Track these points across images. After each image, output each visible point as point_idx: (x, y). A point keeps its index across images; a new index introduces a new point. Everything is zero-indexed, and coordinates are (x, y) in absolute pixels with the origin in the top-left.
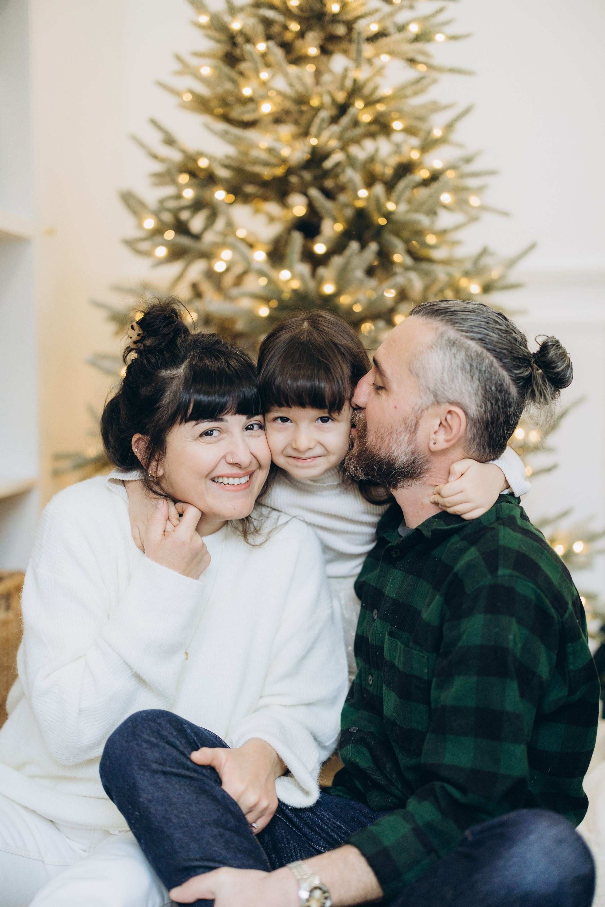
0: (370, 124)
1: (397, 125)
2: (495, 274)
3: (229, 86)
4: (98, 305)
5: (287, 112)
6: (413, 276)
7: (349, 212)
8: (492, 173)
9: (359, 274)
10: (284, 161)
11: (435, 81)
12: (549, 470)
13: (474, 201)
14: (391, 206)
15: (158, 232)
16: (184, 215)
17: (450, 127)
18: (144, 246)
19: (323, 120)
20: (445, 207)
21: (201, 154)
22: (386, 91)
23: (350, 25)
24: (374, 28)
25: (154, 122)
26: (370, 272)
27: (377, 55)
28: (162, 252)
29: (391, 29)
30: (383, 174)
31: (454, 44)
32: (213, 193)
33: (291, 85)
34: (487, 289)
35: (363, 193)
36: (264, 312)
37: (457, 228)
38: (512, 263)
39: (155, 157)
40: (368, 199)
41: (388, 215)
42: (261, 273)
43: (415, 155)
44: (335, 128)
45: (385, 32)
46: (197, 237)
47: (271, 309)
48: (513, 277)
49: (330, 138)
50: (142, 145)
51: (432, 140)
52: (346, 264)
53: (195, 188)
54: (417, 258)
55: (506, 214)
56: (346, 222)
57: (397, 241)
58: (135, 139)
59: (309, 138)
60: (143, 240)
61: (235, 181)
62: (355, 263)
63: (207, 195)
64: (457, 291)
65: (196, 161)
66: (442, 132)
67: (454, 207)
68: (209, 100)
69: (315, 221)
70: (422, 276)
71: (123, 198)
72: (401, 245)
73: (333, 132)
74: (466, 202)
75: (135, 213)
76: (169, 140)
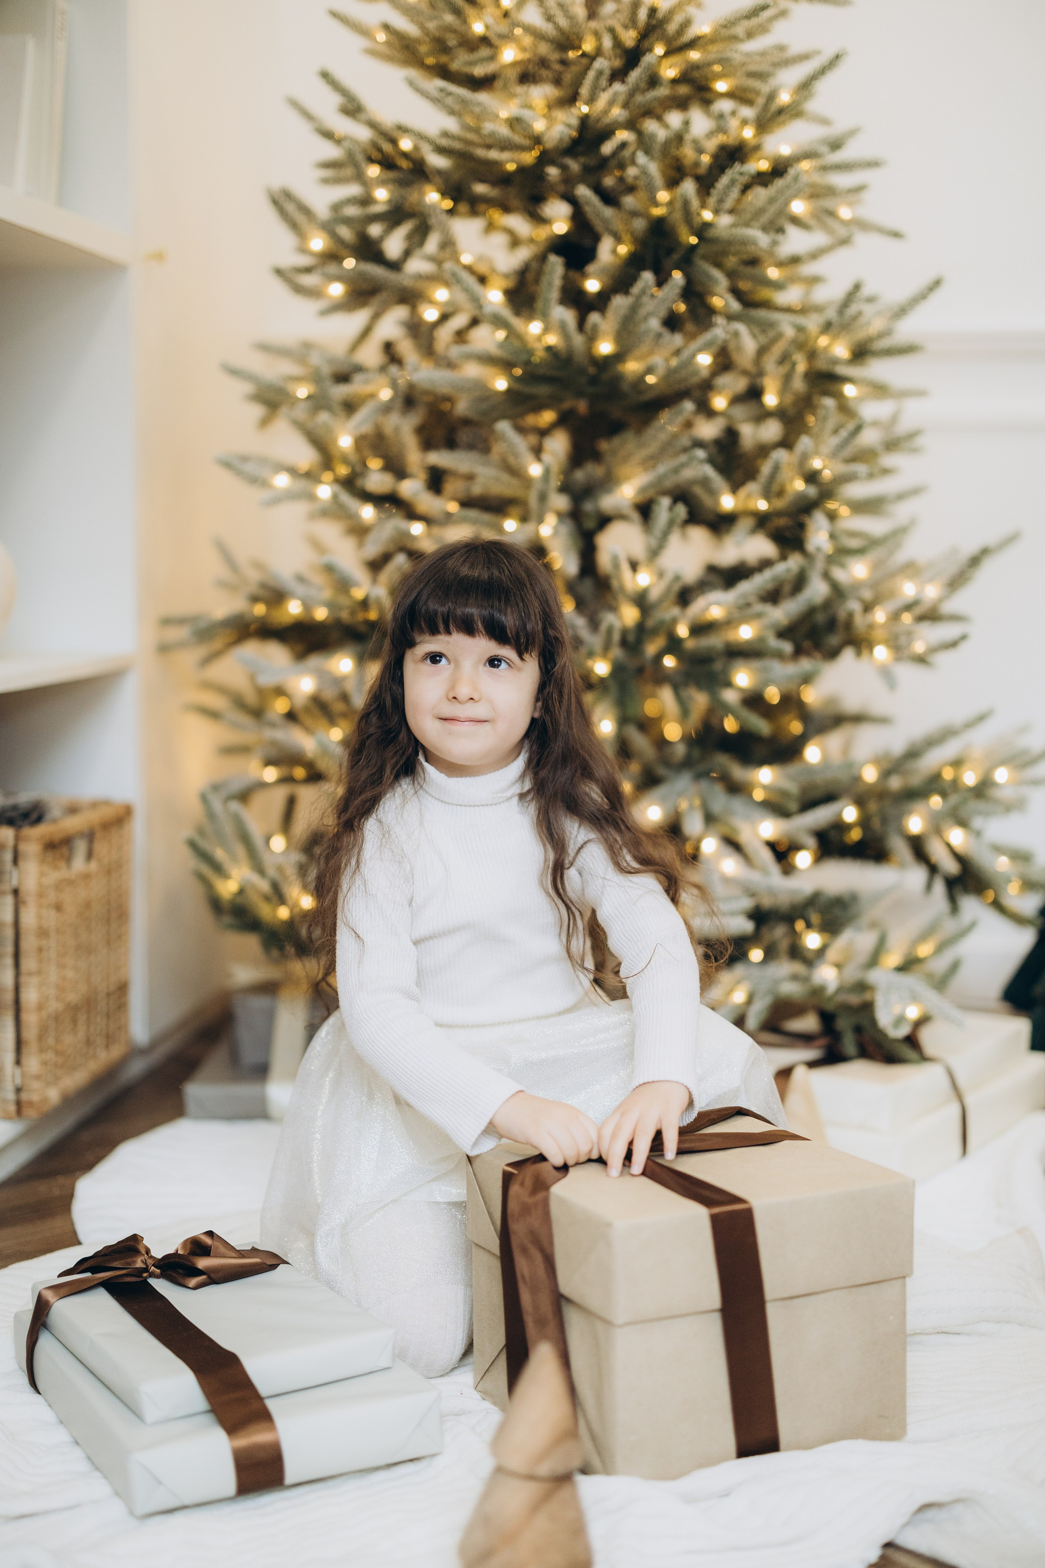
0: (674, 82)
1: (721, 86)
2: (873, 327)
3: (449, 18)
4: (235, 372)
5: (543, 63)
6: (741, 328)
7: (640, 224)
8: (873, 164)
9: (654, 324)
10: (537, 140)
11: (784, 13)
12: (953, 644)
13: (845, 213)
14: (707, 215)
15: (332, 257)
16: (375, 230)
17: (805, 87)
18: (309, 280)
19: (600, 73)
20: (796, 221)
21: (403, 130)
22: (702, 27)
25: (325, 76)
26: (672, 322)
28: (337, 290)
30: (697, 164)
32: (422, 194)
33: (549, 18)
34: (860, 353)
35: (663, 196)
36: (501, 384)
37: (815, 255)
38: (902, 311)
39: (328, 135)
40: (670, 203)
41: (702, 230)
42: (498, 322)
43: (748, 133)
44: (619, 89)
46: (395, 266)
47: (513, 378)
48: (903, 334)
49: (611, 103)
50: (308, 116)
51: (773, 108)
52: (634, 309)
53: (391, 187)
54: (748, 301)
55: (896, 235)
56: (636, 240)
57: (717, 274)
58: (295, 104)
59: (577, 104)
60: (308, 270)
61: (456, 176)
62: (649, 305)
63: (413, 197)
64: (812, 355)
65: (394, 142)
66: (792, 96)
67: (812, 222)
68: (418, 41)
69: (587, 242)
70: (756, 331)
71: (275, 202)
72: (721, 281)
73: (616, 94)
74: (832, 214)
75: (294, 226)
76: (353, 108)
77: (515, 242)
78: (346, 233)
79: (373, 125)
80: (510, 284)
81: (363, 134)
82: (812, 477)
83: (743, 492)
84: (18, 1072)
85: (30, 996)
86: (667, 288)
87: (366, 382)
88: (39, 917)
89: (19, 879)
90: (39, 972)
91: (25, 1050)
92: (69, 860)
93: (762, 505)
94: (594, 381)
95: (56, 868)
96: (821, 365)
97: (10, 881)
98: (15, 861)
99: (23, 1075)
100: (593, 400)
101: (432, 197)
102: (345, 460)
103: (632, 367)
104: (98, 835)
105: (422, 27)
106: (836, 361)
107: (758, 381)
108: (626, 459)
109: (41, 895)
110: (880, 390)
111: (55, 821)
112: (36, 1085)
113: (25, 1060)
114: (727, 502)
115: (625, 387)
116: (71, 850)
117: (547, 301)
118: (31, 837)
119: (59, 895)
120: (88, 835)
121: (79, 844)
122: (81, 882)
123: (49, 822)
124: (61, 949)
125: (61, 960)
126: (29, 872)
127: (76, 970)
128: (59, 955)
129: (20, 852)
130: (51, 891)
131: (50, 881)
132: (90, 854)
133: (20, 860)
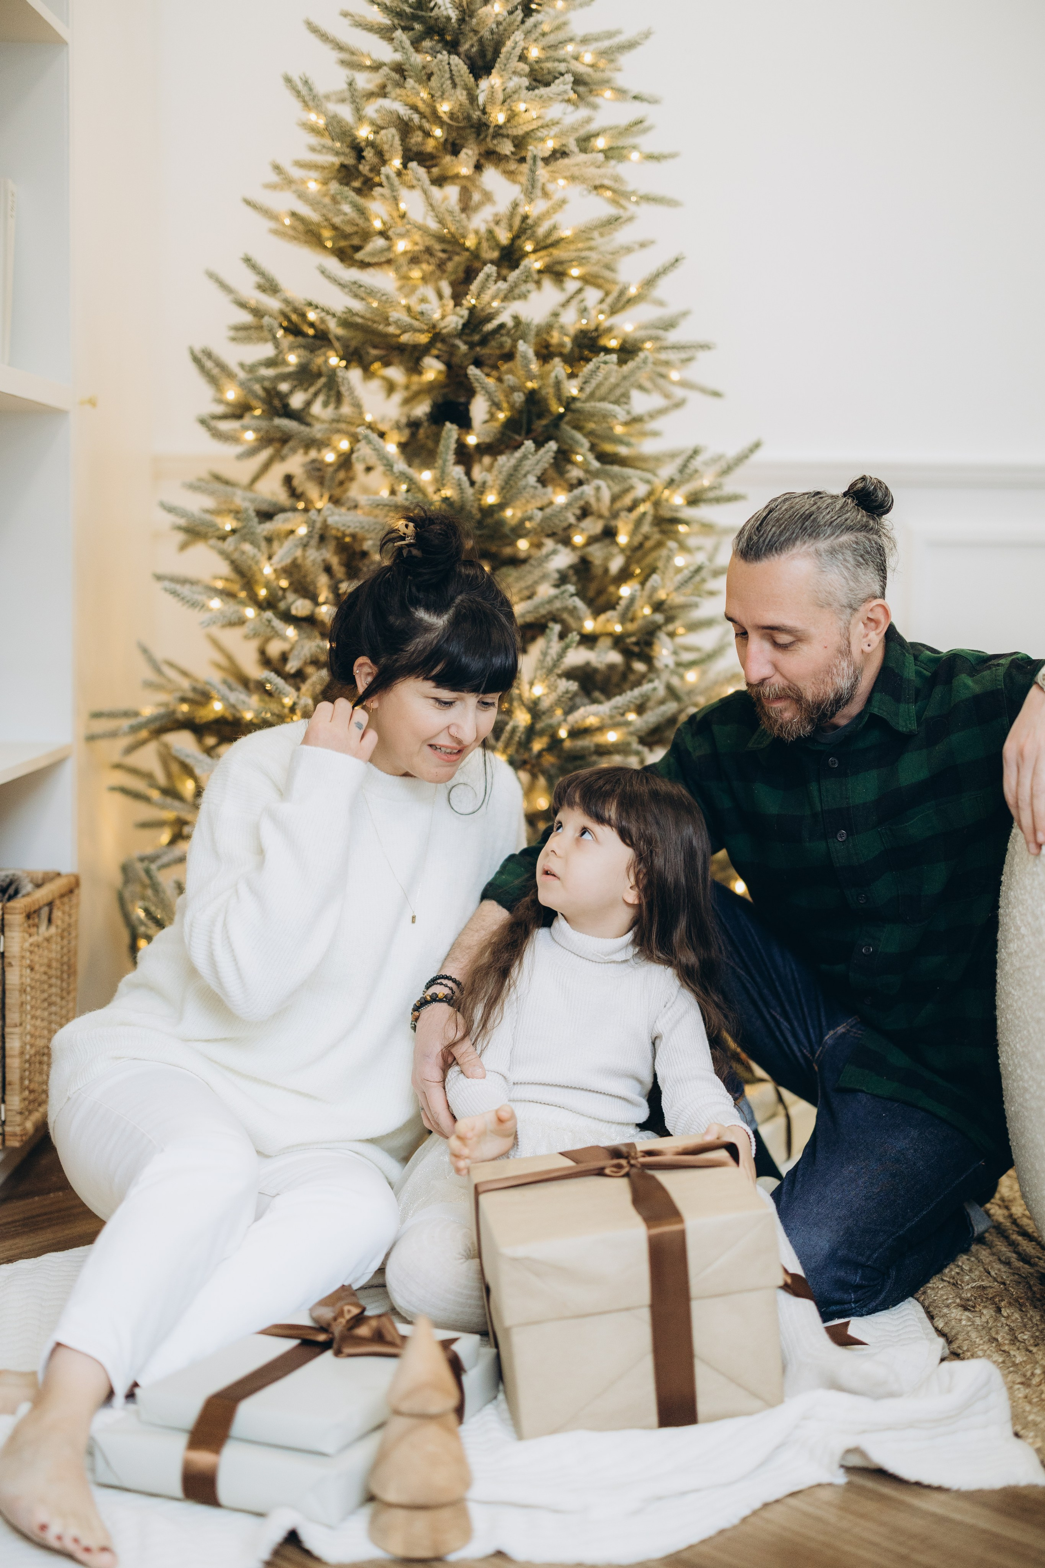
1: (575, 272)
2: (706, 482)
4: (170, 510)
5: (429, 252)
6: (602, 483)
7: (519, 398)
8: (705, 347)
9: (532, 480)
10: (434, 326)
11: (630, 219)
13: (675, 375)
14: (572, 389)
15: (243, 407)
16: (284, 387)
17: (650, 282)
18: (226, 426)
19: (488, 276)
20: (640, 387)
21: (312, 306)
22: (566, 232)
23: (520, 143)
24: (550, 145)
25: (248, 260)
26: (544, 478)
27: (554, 180)
28: (250, 436)
29: (572, 146)
30: (562, 345)
31: (652, 165)
32: (325, 358)
33: (441, 222)
34: (694, 500)
35: (534, 369)
37: (654, 415)
38: (729, 468)
40: (542, 377)
41: (568, 402)
43: (603, 320)
44: (501, 285)
45: (567, 150)
46: (298, 416)
48: (730, 486)
49: (495, 296)
50: (224, 286)
51: (625, 299)
52: (516, 468)
53: (301, 352)
54: (604, 458)
55: (716, 394)
56: (512, 407)
57: (578, 436)
58: (212, 276)
59: (468, 297)
60: (224, 417)
61: (353, 344)
62: (528, 464)
64: (657, 504)
65: (303, 315)
66: (638, 289)
67: (647, 384)
68: (318, 225)
69: (462, 400)
70: (611, 483)
71: (196, 360)
72: (586, 443)
73: (499, 290)
74: (662, 376)
75: (213, 381)
76: (270, 287)
77: (391, 387)
78: (257, 388)
79: (286, 301)
80: (404, 437)
81: (273, 304)
82: (658, 607)
83: (602, 618)
85: (14, 1044)
86: (542, 451)
87: (286, 520)
88: (21, 976)
89: (5, 946)
90: (21, 1024)
91: (8, 1088)
92: (37, 926)
93: (618, 628)
94: (480, 524)
95: (30, 935)
96: (666, 513)
98: (2, 930)
99: (6, 1111)
100: (480, 539)
101: (334, 361)
102: (267, 585)
103: (509, 513)
104: (57, 902)
105: (324, 215)
106: (676, 509)
107: (613, 523)
109: (23, 957)
110: (707, 528)
111: (28, 894)
112: (18, 1119)
113: (7, 1098)
114: (589, 625)
115: (506, 530)
116: (39, 916)
117: (445, 461)
118: (14, 908)
119: (32, 957)
120: (50, 904)
121: (45, 912)
122: (45, 944)
123: (24, 896)
124: (33, 1003)
125: (33, 1012)
126: (13, 938)
127: (43, 1020)
128: (32, 1007)
129: (6, 922)
130: (28, 954)
131: (27, 945)
132: (50, 921)
133: (6, 929)
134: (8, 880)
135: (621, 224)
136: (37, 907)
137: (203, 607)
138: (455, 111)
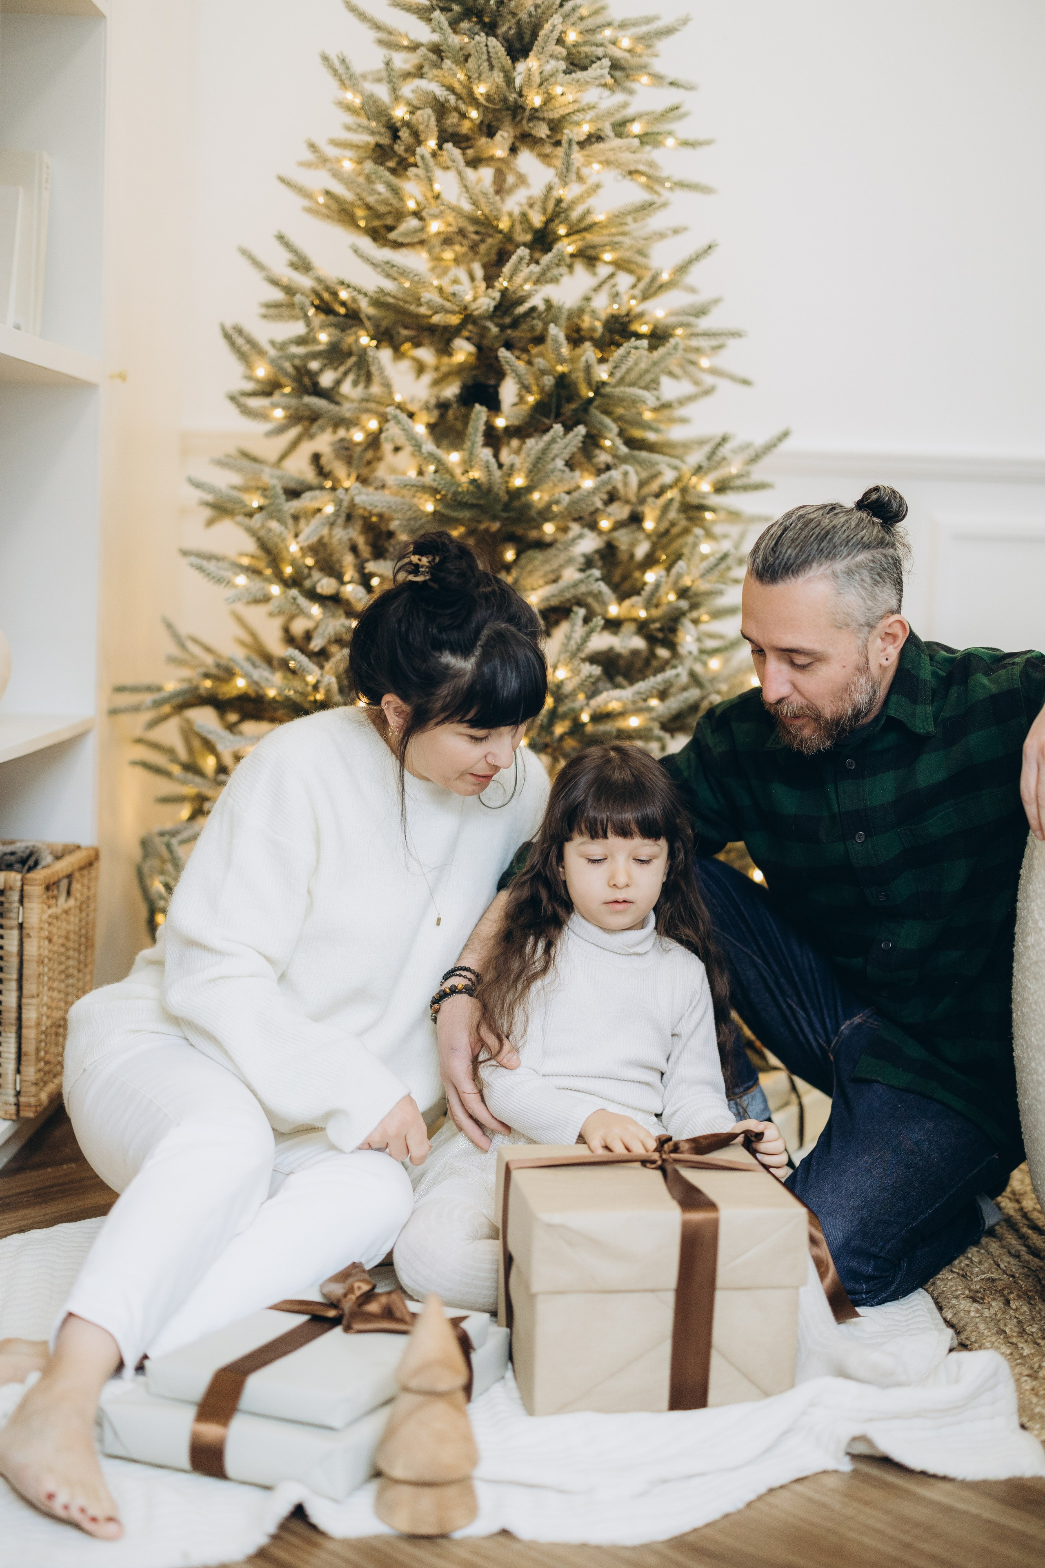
0: (573, 256)
1: (607, 257)
2: (734, 470)
4: (198, 485)
5: (462, 233)
6: (629, 468)
7: (549, 381)
8: (735, 334)
9: (560, 463)
10: (466, 308)
11: (664, 205)
13: (705, 362)
14: (602, 373)
15: (273, 384)
16: (314, 365)
17: (682, 269)
18: (255, 403)
19: (521, 259)
20: (670, 374)
21: (344, 284)
22: (600, 217)
23: (556, 126)
24: (586, 129)
25: (281, 238)
26: (572, 462)
27: (588, 164)
28: (279, 414)
29: (608, 130)
30: (593, 329)
31: (688, 152)
32: (356, 337)
33: (475, 203)
34: (721, 488)
35: (565, 353)
36: (428, 506)
37: (683, 401)
38: (757, 456)
40: (573, 361)
41: (598, 387)
42: (431, 457)
43: (635, 305)
44: (534, 268)
45: (602, 135)
46: (328, 394)
47: (439, 503)
48: (757, 474)
49: (526, 280)
50: (257, 264)
51: (657, 285)
52: (545, 451)
53: (332, 330)
54: (633, 443)
55: (746, 382)
56: (542, 390)
57: (607, 421)
58: (245, 253)
59: (501, 279)
60: (254, 394)
61: (384, 324)
62: (556, 448)
63: (350, 339)
64: (684, 491)
65: (335, 294)
66: (670, 276)
67: (677, 371)
68: (352, 204)
69: (492, 382)
70: (639, 469)
71: (227, 336)
72: (614, 428)
73: (531, 272)
74: (693, 363)
75: (243, 357)
76: (303, 265)
78: (287, 365)
79: (319, 280)
80: (433, 418)
81: (305, 282)
82: (683, 593)
83: (627, 603)
84: (18, 1077)
85: (30, 1015)
86: (571, 435)
87: (314, 498)
88: (39, 947)
89: (23, 917)
91: (24, 1058)
92: (56, 898)
93: (643, 614)
94: (507, 507)
95: (49, 907)
96: (693, 500)
97: (18, 918)
98: (21, 901)
99: (21, 1081)
100: (505, 521)
101: (365, 340)
102: (293, 563)
103: (536, 496)
105: (358, 194)
106: (704, 496)
107: (640, 509)
108: (531, 572)
109: (41, 929)
110: (734, 516)
111: (47, 866)
112: (33, 1089)
113: (23, 1069)
114: (614, 610)
115: (533, 513)
116: (58, 888)
117: (473, 443)
118: (35, 880)
119: (51, 929)
120: (70, 877)
121: (64, 884)
122: (64, 916)
123: (43, 867)
124: (50, 974)
125: (50, 984)
126: (32, 909)
127: (59, 992)
128: (49, 979)
129: (25, 893)
130: (46, 926)
131: (45, 917)
132: (69, 893)
133: (25, 900)
134: (28, 852)
135: (655, 209)
136: (56, 879)
137: (229, 583)
138: (491, 93)
